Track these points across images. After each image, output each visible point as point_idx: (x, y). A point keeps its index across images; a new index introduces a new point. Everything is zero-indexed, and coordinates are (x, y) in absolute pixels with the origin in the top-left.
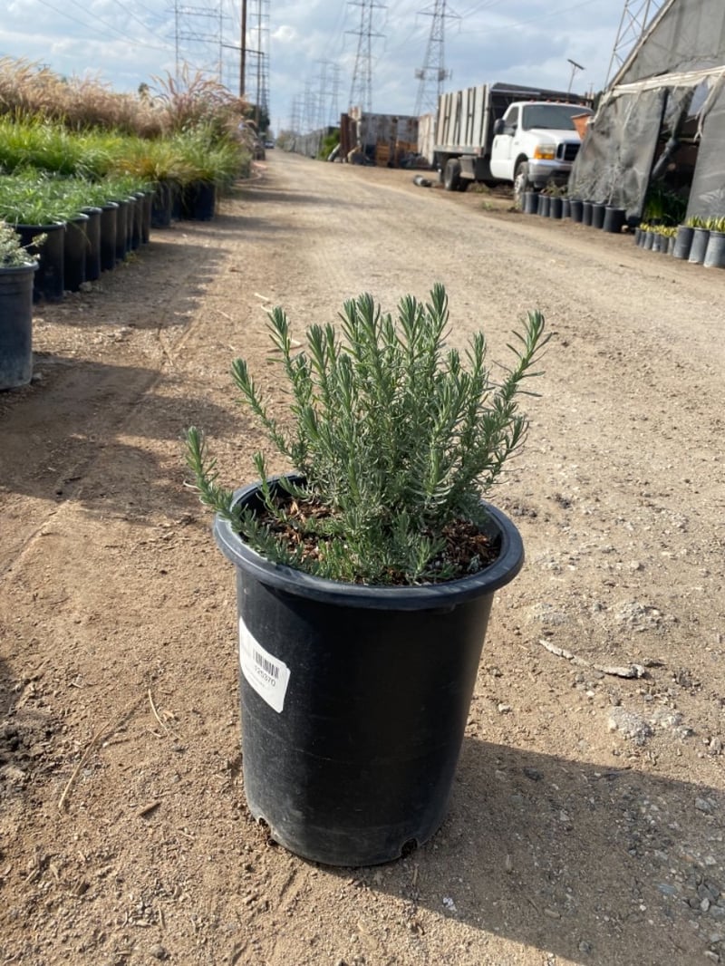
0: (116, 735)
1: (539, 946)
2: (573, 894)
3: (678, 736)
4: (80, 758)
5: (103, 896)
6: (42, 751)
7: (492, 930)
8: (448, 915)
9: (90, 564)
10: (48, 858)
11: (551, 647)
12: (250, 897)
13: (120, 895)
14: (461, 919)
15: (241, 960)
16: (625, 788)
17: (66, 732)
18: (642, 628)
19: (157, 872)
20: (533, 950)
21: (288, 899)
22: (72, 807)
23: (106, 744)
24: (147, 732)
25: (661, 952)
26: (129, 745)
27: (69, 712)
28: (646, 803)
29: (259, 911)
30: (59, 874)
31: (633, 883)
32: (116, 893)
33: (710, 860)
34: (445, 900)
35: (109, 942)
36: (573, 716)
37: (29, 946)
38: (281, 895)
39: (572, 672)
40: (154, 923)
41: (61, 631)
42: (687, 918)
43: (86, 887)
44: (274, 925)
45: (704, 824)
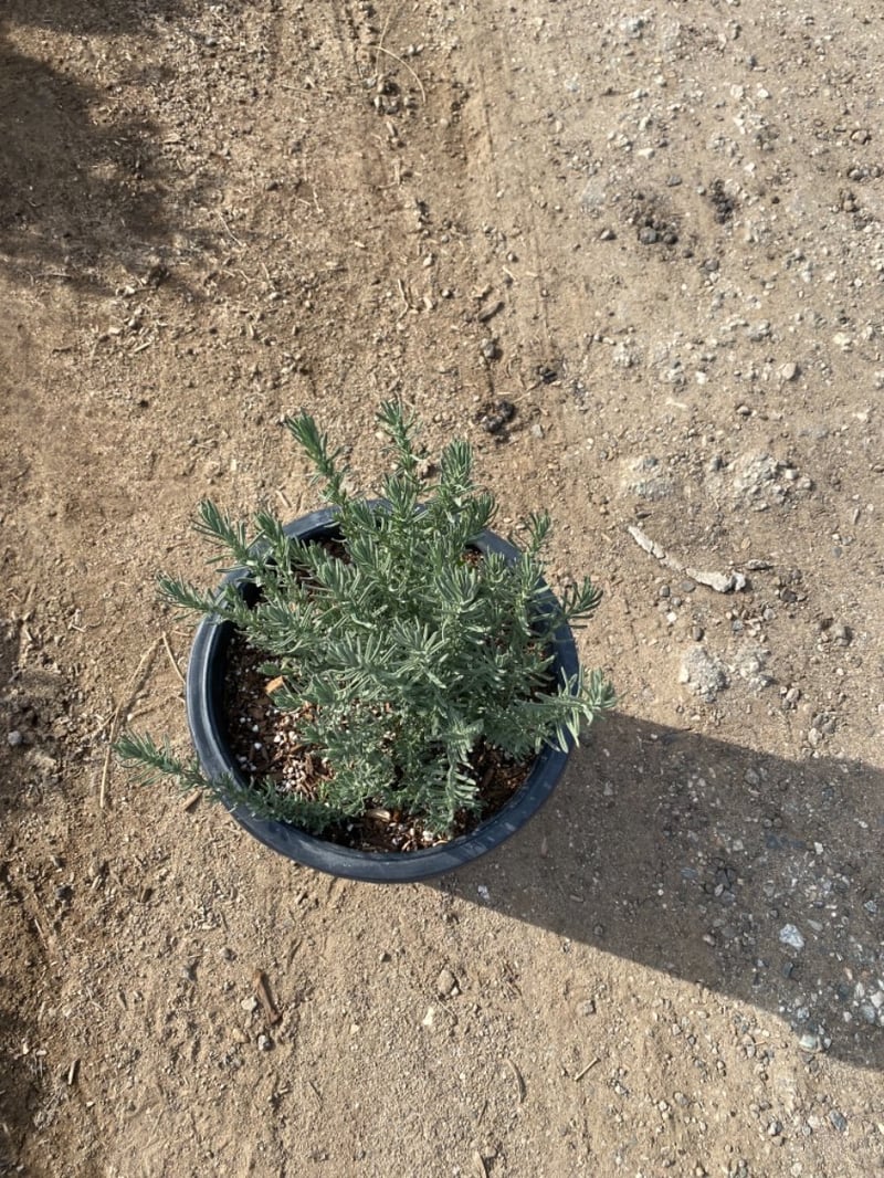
0: (139, 702)
1: (559, 932)
2: (599, 878)
3: (755, 686)
4: (107, 738)
5: (167, 902)
6: (65, 732)
7: (519, 916)
8: (481, 902)
9: (41, 392)
10: (106, 863)
11: (640, 539)
12: (300, 896)
13: (182, 899)
14: (492, 907)
15: (298, 955)
16: (678, 757)
17: (84, 700)
18: (763, 506)
19: (211, 875)
20: (552, 935)
21: (335, 897)
22: (114, 802)
23: (130, 717)
24: (172, 698)
25: (666, 936)
26: (155, 717)
27: (79, 669)
28: (694, 777)
29: (310, 909)
30: (121, 881)
31: (658, 867)
32: (178, 898)
33: (739, 845)
34: (480, 889)
35: (182, 946)
36: (645, 653)
37: (113, 954)
38: (329, 892)
39: (658, 580)
40: (219, 926)
41: (36, 533)
42: (699, 902)
43: (150, 892)
44: (324, 921)
45: (747, 800)
